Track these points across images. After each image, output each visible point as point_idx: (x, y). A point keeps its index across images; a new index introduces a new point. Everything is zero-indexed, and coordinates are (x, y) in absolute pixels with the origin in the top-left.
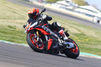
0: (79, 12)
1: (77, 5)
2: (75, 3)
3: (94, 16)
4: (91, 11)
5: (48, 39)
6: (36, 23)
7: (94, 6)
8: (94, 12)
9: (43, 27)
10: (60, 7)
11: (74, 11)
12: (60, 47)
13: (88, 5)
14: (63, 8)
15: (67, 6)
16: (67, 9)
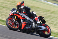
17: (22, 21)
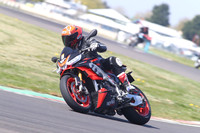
0: (88, 21)
1: (84, 8)
2: (82, 3)
3: (119, 30)
4: (114, 20)
5: (99, 88)
6: (79, 58)
7: (120, 10)
8: (119, 22)
9: (90, 65)
10: (51, 11)
11: (78, 19)
12: (118, 104)
13: (107, 8)
14: (58, 12)
15: (66, 9)
16: (65, 15)
17: (96, 85)
